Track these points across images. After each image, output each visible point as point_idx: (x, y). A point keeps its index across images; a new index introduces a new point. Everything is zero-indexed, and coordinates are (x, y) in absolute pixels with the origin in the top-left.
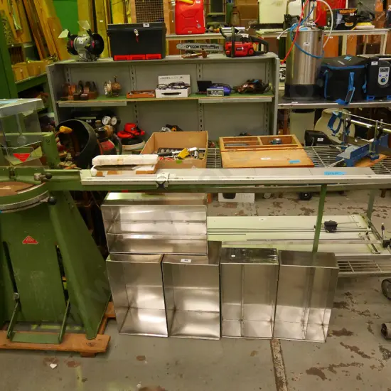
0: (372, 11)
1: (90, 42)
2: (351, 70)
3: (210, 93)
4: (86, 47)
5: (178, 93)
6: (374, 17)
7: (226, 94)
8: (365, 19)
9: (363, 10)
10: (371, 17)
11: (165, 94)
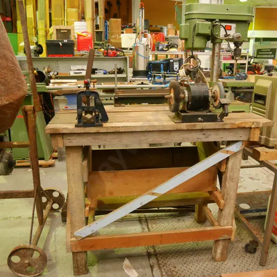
0: (177, 43)
1: (37, 48)
2: (162, 64)
3: (97, 73)
4: (35, 50)
5: (81, 73)
6: (177, 46)
7: (105, 74)
8: (173, 47)
9: (172, 42)
10: (176, 46)
11: (75, 73)
